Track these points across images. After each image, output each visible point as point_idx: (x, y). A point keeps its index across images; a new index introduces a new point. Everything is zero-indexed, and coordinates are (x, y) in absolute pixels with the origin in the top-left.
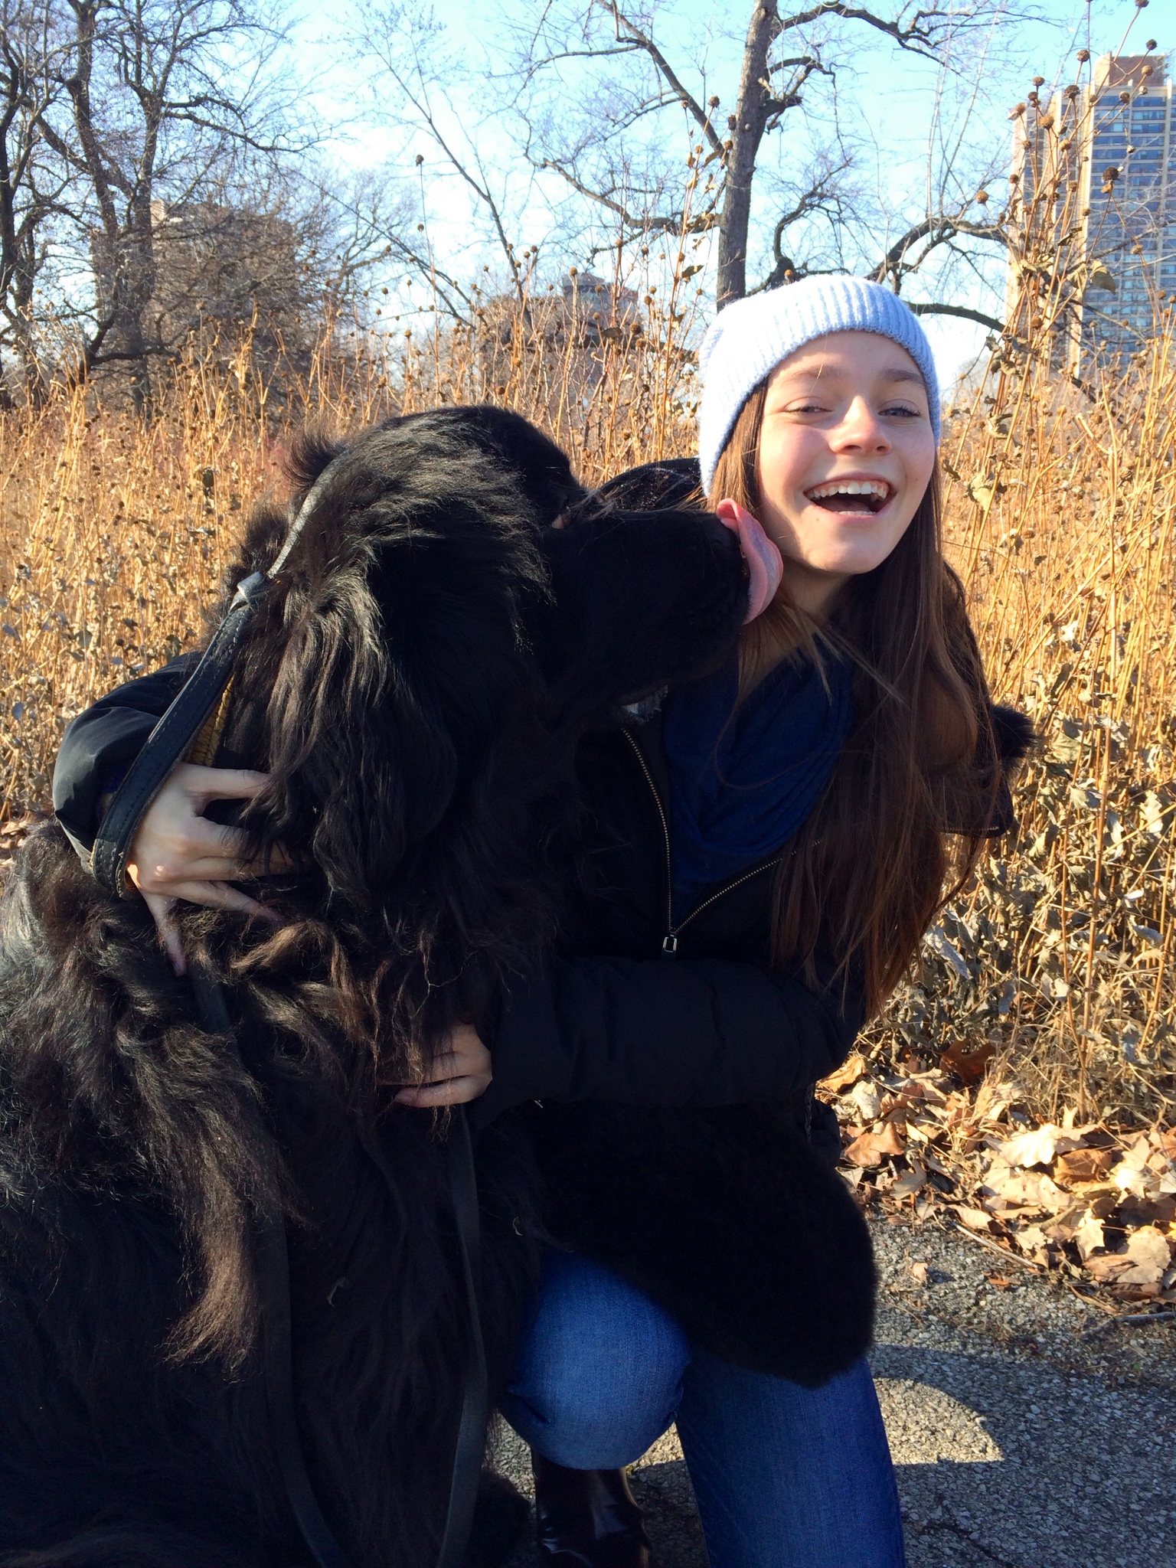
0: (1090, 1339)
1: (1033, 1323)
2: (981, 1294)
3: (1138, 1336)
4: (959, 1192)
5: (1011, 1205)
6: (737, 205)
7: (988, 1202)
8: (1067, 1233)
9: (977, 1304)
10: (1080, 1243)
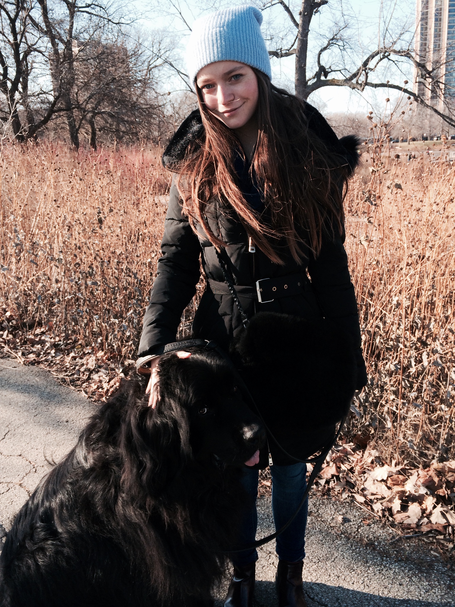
0: (392, 544)
1: (374, 537)
2: (359, 527)
3: (408, 542)
4: (356, 489)
5: (373, 494)
6: (302, 45)
7: (365, 493)
8: (390, 505)
9: (357, 531)
10: (393, 509)
